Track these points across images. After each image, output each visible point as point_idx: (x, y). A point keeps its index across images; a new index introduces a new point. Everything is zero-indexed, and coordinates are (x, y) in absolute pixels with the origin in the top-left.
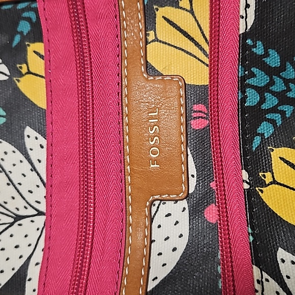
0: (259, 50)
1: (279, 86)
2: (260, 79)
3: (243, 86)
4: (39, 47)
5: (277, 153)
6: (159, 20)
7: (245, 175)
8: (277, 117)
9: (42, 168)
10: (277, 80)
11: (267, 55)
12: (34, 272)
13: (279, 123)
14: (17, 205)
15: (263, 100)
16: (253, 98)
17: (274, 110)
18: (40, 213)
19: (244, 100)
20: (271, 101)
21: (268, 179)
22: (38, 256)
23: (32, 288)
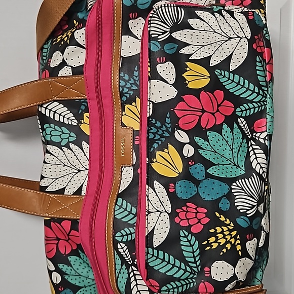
0: (154, 121)
1: (160, 132)
2: (154, 130)
3: (148, 132)
4: (88, 114)
5: (158, 153)
6: (126, 108)
7: (147, 159)
9: (88, 155)
10: (160, 130)
11: (156, 123)
12: (84, 188)
13: (160, 143)
14: (79, 167)
15: (155, 137)
16: (151, 136)
17: (158, 140)
18: (87, 169)
19: (149, 136)
20: (157, 137)
21: (155, 160)
22: (86, 183)
23: (83, 193)
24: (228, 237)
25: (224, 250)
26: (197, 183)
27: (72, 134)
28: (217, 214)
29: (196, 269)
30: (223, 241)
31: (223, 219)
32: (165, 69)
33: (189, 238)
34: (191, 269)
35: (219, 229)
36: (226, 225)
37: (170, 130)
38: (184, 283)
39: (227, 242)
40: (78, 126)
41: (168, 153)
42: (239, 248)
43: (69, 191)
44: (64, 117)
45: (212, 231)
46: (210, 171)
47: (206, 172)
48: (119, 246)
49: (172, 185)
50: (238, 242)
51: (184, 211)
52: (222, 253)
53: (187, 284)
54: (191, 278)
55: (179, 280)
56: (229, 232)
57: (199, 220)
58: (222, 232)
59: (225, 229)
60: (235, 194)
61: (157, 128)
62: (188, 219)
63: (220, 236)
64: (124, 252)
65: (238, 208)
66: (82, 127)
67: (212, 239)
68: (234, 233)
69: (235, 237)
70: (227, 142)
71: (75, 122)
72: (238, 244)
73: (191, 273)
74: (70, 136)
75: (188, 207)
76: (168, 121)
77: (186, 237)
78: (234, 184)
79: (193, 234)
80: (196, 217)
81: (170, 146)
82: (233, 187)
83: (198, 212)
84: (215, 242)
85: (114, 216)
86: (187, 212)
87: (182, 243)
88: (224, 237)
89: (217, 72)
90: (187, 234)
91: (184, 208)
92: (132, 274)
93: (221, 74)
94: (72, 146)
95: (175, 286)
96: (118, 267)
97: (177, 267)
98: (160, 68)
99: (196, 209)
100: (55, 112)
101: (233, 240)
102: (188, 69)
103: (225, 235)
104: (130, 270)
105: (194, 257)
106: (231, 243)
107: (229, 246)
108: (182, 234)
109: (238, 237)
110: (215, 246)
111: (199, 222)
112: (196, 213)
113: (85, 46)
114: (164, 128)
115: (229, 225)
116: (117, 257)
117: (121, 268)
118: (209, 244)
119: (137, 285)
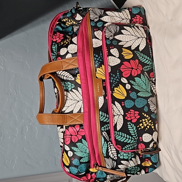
0: (112, 74)
1: (115, 79)
2: (112, 78)
3: (110, 79)
4: (79, 75)
5: (115, 88)
6: (97, 70)
7: (111, 92)
8: (115, 84)
9: (81, 93)
12: (82, 109)
14: (78, 99)
15: (113, 81)
16: (111, 81)
17: (114, 83)
18: (82, 100)
19: (110, 81)
20: (114, 81)
21: (114, 92)
22: (82, 107)
23: (82, 111)
24: (148, 123)
25: (147, 129)
26: (134, 100)
27: (73, 85)
28: (143, 114)
29: (136, 138)
30: (145, 125)
31: (145, 115)
32: (114, 51)
33: (131, 125)
34: (134, 139)
35: (143, 120)
36: (147, 118)
37: (119, 78)
38: (132, 145)
39: (147, 125)
40: (75, 81)
41: (120, 88)
42: (153, 127)
43: (75, 111)
44: (68, 77)
45: (141, 121)
46: (139, 94)
47: (137, 95)
48: (103, 133)
49: (123, 102)
50: (152, 125)
51: (129, 114)
52: (146, 130)
53: (133, 146)
54: (135, 143)
55: (129, 144)
56: (148, 121)
57: (135, 117)
58: (145, 121)
59: (146, 120)
60: (149, 104)
61: (114, 77)
62: (131, 117)
63: (144, 123)
64: (106, 135)
65: (151, 110)
66: (77, 81)
67: (141, 125)
68: (150, 121)
69: (151, 123)
70: (143, 81)
71: (73, 79)
72: (152, 126)
73: (134, 140)
74: (72, 86)
75: (131, 111)
76: (118, 74)
77: (130, 124)
78: (149, 99)
79: (133, 123)
80: (134, 116)
81: (120, 85)
82: (148, 101)
83: (135, 114)
84: (142, 126)
85: (100, 120)
86: (131, 114)
87: (129, 127)
88: (146, 123)
89: (135, 52)
90: (130, 123)
91: (129, 112)
92: (109, 146)
93: (137, 53)
94: (73, 90)
95: (128, 147)
96: (103, 142)
97: (128, 138)
98: (112, 51)
99: (134, 112)
100: (64, 76)
101: (150, 124)
102: (123, 51)
103: (146, 122)
104: (108, 144)
105: (135, 133)
106: (149, 125)
107: (148, 127)
108: (128, 123)
109: (152, 123)
110: (142, 127)
111: (135, 118)
112: (134, 114)
113: (77, 44)
114: (116, 77)
115: (148, 118)
116: (102, 138)
117: (104, 143)
118: (140, 127)
119: (111, 150)
